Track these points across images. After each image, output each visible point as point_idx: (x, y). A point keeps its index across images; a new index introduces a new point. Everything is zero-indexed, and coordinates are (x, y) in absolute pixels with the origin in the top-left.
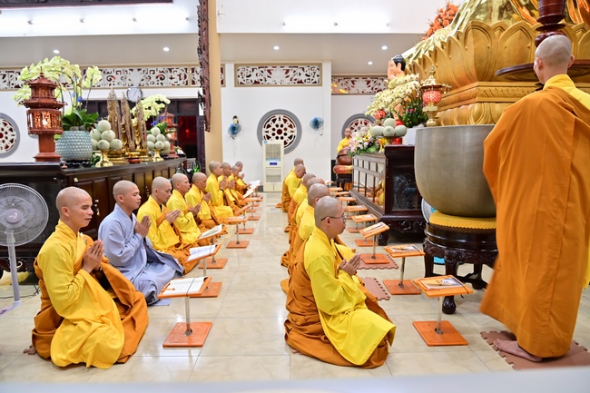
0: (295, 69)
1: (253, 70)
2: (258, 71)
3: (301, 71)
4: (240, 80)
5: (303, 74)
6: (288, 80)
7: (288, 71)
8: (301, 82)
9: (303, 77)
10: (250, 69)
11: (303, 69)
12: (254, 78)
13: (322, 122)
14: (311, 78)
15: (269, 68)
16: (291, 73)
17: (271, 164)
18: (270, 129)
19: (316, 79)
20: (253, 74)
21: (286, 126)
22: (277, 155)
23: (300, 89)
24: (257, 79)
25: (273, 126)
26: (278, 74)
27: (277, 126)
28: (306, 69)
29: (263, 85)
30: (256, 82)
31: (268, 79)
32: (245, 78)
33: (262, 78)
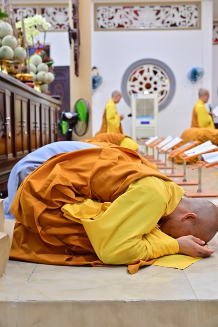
0: (167, 9)
1: (116, 10)
2: (122, 12)
3: (175, 11)
4: (101, 23)
5: (177, 15)
6: (159, 23)
7: (158, 12)
8: (174, 25)
9: (177, 20)
10: (113, 10)
11: (178, 9)
12: (117, 20)
13: (202, 74)
14: (187, 20)
15: (136, 8)
16: (162, 15)
17: (142, 123)
18: (136, 83)
19: (193, 21)
20: (117, 16)
21: (155, 78)
22: (150, 113)
23: (174, 33)
24: (121, 22)
25: (141, 78)
26: (147, 15)
27: (145, 79)
28: (181, 9)
29: (129, 29)
30: (120, 26)
31: (134, 21)
32: (107, 21)
33: (127, 20)
